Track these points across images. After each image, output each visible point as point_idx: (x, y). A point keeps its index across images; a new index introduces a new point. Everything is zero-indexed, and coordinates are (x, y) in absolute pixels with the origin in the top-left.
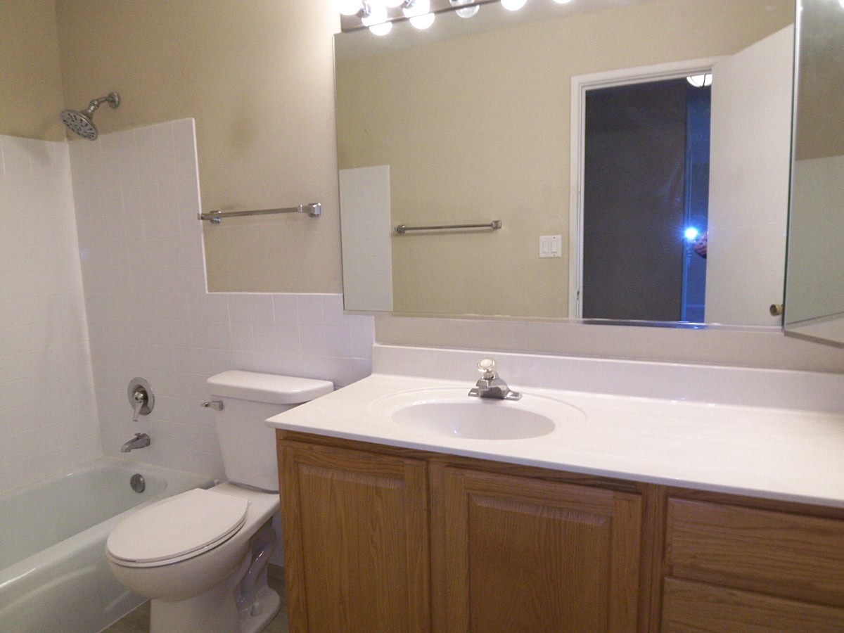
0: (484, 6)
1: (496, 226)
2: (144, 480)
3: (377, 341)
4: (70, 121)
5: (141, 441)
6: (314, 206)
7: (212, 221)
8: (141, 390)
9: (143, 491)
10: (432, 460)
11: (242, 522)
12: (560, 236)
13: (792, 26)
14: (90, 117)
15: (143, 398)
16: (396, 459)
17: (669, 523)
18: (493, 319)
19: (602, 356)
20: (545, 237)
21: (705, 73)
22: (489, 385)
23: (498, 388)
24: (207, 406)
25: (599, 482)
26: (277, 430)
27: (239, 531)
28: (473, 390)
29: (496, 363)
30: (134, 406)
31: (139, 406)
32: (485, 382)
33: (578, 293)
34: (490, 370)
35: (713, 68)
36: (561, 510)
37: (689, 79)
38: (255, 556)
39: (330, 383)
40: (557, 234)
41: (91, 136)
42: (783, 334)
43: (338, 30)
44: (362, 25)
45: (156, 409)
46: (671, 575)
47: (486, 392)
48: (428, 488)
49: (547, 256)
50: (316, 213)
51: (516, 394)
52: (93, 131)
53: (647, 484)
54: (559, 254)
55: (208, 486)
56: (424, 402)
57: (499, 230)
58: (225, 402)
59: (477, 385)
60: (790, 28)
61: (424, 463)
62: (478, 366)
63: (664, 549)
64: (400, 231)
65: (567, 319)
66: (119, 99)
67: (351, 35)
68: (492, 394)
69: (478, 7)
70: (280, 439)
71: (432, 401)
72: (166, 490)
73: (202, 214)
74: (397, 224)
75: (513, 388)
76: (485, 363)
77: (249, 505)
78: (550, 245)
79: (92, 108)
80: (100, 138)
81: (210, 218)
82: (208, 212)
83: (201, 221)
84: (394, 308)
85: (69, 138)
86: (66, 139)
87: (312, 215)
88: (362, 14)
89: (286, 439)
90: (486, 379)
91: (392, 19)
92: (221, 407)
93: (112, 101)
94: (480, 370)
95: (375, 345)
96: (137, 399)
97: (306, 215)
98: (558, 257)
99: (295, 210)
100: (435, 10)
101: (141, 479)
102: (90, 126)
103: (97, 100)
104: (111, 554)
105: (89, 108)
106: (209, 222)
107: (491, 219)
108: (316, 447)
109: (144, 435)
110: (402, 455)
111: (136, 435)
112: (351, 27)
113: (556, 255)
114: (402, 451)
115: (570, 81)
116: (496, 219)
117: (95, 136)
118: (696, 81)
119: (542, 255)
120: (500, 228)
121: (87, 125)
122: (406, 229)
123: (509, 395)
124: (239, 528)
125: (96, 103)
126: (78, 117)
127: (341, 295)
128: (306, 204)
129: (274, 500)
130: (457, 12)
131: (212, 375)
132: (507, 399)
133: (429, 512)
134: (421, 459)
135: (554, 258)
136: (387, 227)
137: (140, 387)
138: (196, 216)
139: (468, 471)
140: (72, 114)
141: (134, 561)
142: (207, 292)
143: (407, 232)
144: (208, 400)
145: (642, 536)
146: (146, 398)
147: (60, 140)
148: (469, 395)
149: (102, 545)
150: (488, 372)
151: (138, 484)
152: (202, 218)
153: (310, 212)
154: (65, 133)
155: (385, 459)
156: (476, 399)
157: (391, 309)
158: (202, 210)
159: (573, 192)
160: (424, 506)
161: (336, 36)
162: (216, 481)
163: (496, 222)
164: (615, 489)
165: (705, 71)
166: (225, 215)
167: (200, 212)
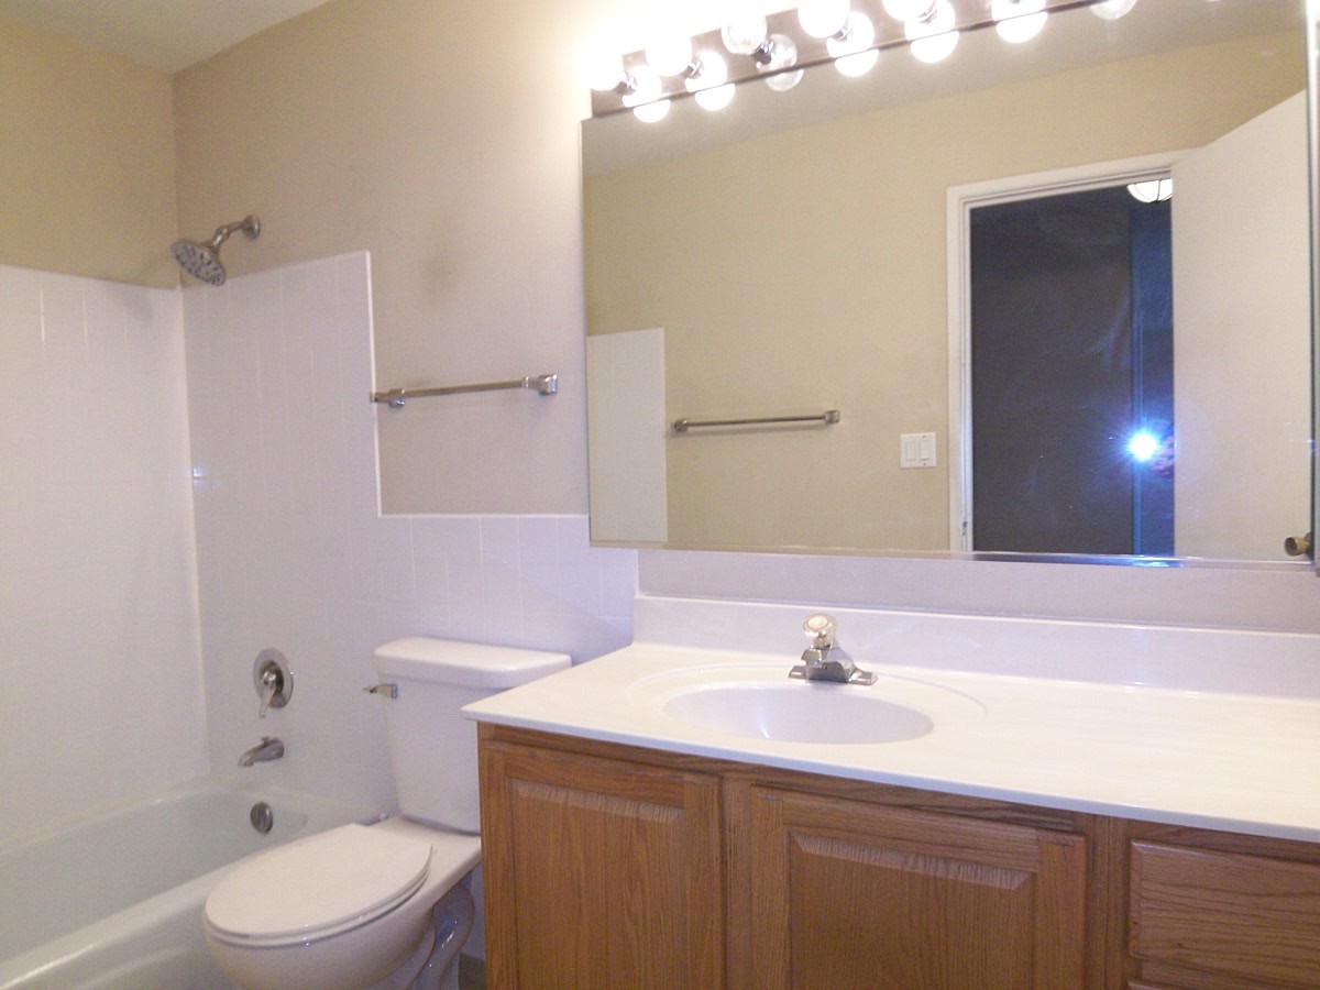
0: (810, 70)
1: (831, 418)
2: (271, 815)
3: (643, 588)
4: (184, 258)
5: (270, 750)
6: (547, 380)
7: (391, 405)
8: (273, 668)
9: (269, 829)
10: (727, 775)
11: (422, 878)
12: (933, 434)
13: (1303, 93)
14: (215, 251)
15: (275, 679)
16: (668, 773)
17: (1134, 886)
18: (828, 553)
19: (1010, 614)
20: (908, 435)
21: (1160, 176)
22: (824, 658)
23: (837, 663)
24: (372, 691)
25: (1010, 814)
26: (479, 724)
27: (414, 894)
28: (796, 669)
29: (835, 624)
30: (261, 694)
31: (269, 693)
32: (817, 653)
33: (965, 524)
34: (824, 633)
35: (1172, 168)
36: (947, 860)
37: (1132, 189)
38: (440, 938)
39: (566, 658)
40: (929, 431)
41: (216, 279)
42: (1314, 574)
43: (588, 114)
44: (622, 106)
45: (296, 700)
46: (1138, 978)
47: (819, 670)
48: (722, 822)
49: (914, 464)
50: (549, 390)
51: (867, 675)
52: (219, 271)
53: (1095, 817)
54: (933, 463)
55: (372, 821)
56: (717, 686)
57: (835, 426)
58: (400, 684)
59: (803, 658)
60: (1300, 97)
61: (716, 780)
62: (806, 626)
63: (1127, 932)
64: (680, 428)
65: (948, 552)
66: (259, 225)
67: (608, 120)
68: (828, 674)
69: (801, 72)
70: (484, 740)
71: (731, 685)
72: (304, 827)
73: (377, 394)
74: (675, 418)
75: (863, 666)
76: (817, 622)
77: (432, 852)
78: (918, 448)
79: (219, 238)
80: (228, 283)
81: (389, 399)
82: (386, 390)
83: (375, 405)
84: (669, 535)
85: (184, 284)
86: (179, 287)
87: (544, 393)
88: (622, 89)
89: (494, 739)
90: (818, 648)
91: (668, 94)
92: (393, 692)
93: (249, 228)
94: (807, 634)
95: (639, 595)
96: (266, 682)
97: (534, 393)
98: (932, 468)
99: (517, 385)
100: (735, 78)
101: (268, 812)
102: (213, 266)
103: (228, 227)
104: (209, 922)
105: (215, 239)
106: (385, 406)
107: (824, 407)
108: (540, 753)
109: (275, 741)
110: (682, 766)
111: (263, 739)
112: (607, 108)
113: (928, 464)
114: (680, 760)
115: (945, 196)
116: (831, 409)
117: (221, 279)
118: (1145, 192)
119: (905, 464)
120: (837, 421)
121: (209, 263)
122: (688, 425)
123: (854, 677)
124: (416, 887)
125: (225, 231)
126: (199, 252)
127: (586, 517)
128: (535, 376)
129: (473, 846)
130: (769, 81)
131: (382, 643)
132: (854, 682)
133: (724, 863)
134: (712, 774)
135: (924, 468)
136: (660, 420)
137: (272, 664)
138: (368, 397)
139: (788, 794)
140: (189, 247)
141: (246, 936)
142: (380, 515)
143: (690, 429)
144: (375, 682)
145: (1087, 910)
146: (280, 682)
147: (171, 287)
148: (790, 676)
149: (199, 910)
150: (820, 636)
151: (261, 818)
152: (376, 400)
153: (541, 388)
154: (178, 277)
155: (652, 773)
156: (802, 683)
157: (665, 539)
158: (377, 388)
159: (953, 366)
160: (716, 852)
161: (584, 123)
162: (383, 815)
163: (831, 413)
164: (1038, 826)
165: (1162, 173)
166: (410, 395)
167: (374, 390)
